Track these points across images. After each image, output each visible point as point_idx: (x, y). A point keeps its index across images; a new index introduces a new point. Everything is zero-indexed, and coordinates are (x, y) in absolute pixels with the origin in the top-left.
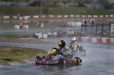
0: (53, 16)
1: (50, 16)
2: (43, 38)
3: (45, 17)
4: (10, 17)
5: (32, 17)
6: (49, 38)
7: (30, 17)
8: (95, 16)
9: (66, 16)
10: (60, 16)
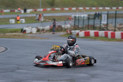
0: (59, 9)
1: (56, 9)
2: (31, 33)
3: (51, 10)
4: (11, 11)
5: (35, 11)
6: (38, 33)
7: (34, 10)
8: (107, 8)
9: (74, 9)
10: (67, 9)
